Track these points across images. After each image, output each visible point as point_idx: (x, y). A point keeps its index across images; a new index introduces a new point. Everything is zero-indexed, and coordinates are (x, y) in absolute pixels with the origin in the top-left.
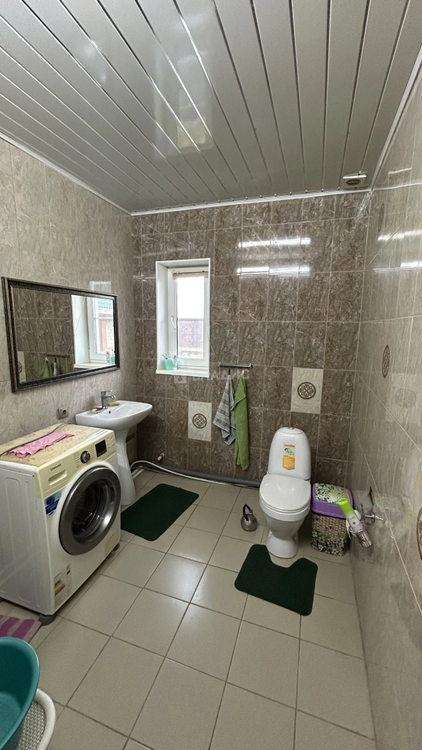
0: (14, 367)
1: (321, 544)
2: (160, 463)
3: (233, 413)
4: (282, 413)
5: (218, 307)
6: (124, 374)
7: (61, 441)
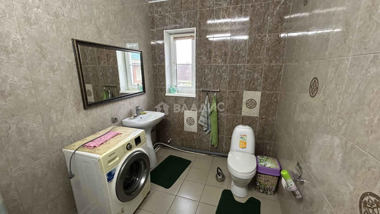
0: (84, 94)
1: (262, 189)
2: (169, 144)
3: (209, 117)
4: (237, 116)
5: (201, 56)
6: (148, 96)
7: (115, 137)
